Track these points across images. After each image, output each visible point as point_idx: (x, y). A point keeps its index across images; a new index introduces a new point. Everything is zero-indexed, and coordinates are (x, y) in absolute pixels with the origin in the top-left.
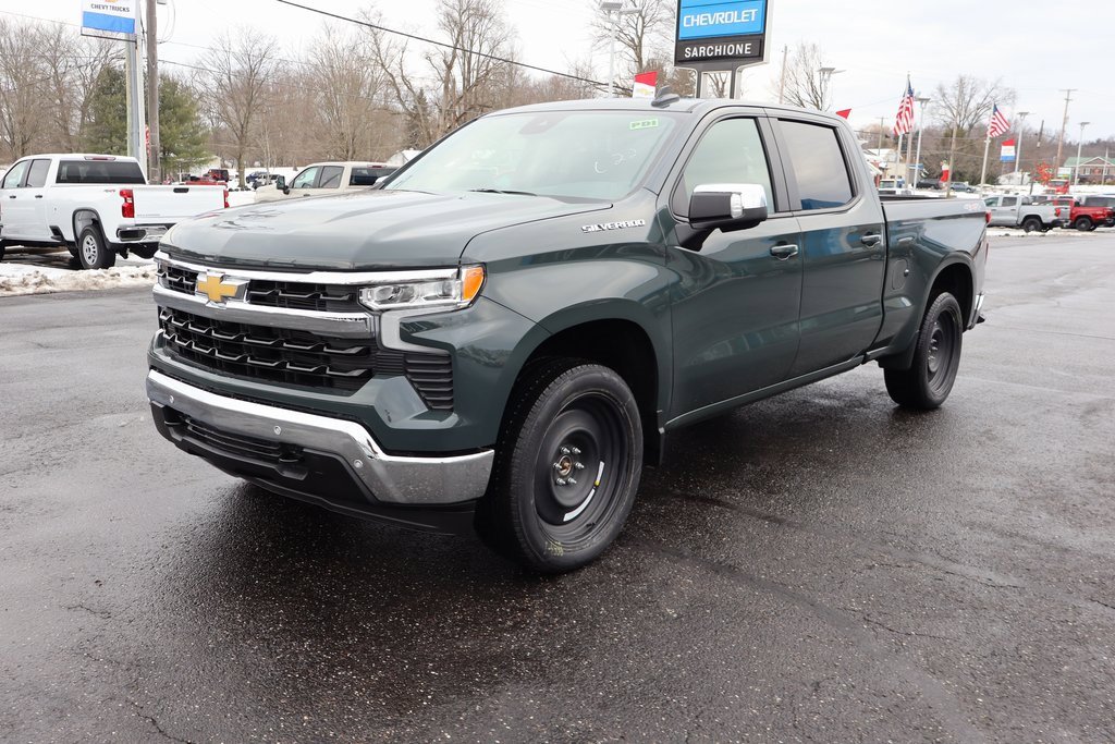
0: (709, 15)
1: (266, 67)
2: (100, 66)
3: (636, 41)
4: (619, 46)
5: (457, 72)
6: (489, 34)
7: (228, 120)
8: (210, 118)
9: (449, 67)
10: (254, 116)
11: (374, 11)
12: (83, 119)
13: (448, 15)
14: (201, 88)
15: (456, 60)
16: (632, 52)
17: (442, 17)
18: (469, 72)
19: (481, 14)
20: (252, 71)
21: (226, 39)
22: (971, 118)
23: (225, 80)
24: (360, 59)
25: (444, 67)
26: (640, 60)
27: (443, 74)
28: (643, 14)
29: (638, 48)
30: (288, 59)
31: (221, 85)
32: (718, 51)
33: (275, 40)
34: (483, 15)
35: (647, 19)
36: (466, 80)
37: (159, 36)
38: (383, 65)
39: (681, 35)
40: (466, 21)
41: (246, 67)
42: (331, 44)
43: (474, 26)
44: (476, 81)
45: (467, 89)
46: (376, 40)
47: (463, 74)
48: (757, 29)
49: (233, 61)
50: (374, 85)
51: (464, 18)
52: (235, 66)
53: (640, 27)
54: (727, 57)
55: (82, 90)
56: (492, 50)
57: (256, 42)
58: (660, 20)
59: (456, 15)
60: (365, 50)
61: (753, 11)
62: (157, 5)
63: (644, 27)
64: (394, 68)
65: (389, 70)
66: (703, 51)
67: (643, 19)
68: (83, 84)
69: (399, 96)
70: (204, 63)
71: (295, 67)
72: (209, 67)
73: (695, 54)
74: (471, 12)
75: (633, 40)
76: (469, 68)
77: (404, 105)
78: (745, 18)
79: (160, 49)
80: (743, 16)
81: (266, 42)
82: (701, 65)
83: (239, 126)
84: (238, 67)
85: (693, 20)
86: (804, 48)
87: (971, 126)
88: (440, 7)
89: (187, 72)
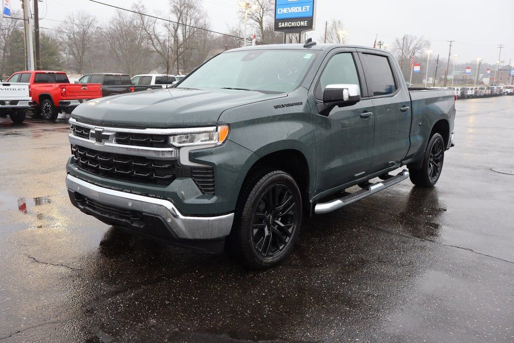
0: (289, 9)
1: (91, 30)
2: (12, 30)
3: (260, 18)
4: (252, 21)
5: (180, 32)
6: (194, 16)
7: (74, 54)
8: (66, 53)
9: (176, 31)
10: (86, 53)
11: (140, 5)
12: (4, 54)
13: (175, 7)
14: (61, 40)
15: (179, 27)
16: (258, 24)
17: (172, 8)
18: (185, 33)
19: (190, 7)
20: (84, 32)
21: (72, 17)
22: (410, 54)
23: (72, 36)
24: (134, 26)
25: (174, 30)
26: (262, 28)
27: (173, 34)
28: (263, 7)
29: (261, 23)
30: (102, 27)
31: (70, 38)
32: (293, 24)
33: (95, 18)
34: (191, 7)
35: (265, 9)
36: (184, 36)
37: (39, 16)
38: (146, 30)
39: (277, 17)
40: (183, 9)
41: (82, 30)
42: (121, 20)
43: (187, 12)
44: (189, 37)
45: (185, 40)
46: (142, 18)
47: (183, 33)
48: (310, 15)
49: (75, 27)
50: (142, 38)
51: (182, 8)
52: (76, 29)
53: (261, 13)
54: (296, 27)
55: (4, 40)
56: (196, 22)
57: (86, 18)
58: (270, 10)
59: (179, 7)
60: (137, 22)
61: (308, 7)
62: (38, 2)
63: (263, 13)
64: (150, 30)
65: (148, 32)
66: (287, 24)
67: (263, 9)
68: (4, 38)
69: (153, 44)
70: (62, 28)
71: (104, 30)
72: (64, 30)
73: (283, 25)
74: (186, 5)
75: (258, 19)
76: (185, 30)
77: (155, 48)
78: (305, 10)
79: (40, 22)
80: (304, 9)
81: (91, 19)
82: (286, 30)
83: (79, 57)
84: (78, 30)
85: (282, 11)
86: (335, 22)
87: (411, 57)
88: (171, 3)
89: (54, 32)
